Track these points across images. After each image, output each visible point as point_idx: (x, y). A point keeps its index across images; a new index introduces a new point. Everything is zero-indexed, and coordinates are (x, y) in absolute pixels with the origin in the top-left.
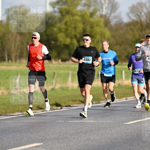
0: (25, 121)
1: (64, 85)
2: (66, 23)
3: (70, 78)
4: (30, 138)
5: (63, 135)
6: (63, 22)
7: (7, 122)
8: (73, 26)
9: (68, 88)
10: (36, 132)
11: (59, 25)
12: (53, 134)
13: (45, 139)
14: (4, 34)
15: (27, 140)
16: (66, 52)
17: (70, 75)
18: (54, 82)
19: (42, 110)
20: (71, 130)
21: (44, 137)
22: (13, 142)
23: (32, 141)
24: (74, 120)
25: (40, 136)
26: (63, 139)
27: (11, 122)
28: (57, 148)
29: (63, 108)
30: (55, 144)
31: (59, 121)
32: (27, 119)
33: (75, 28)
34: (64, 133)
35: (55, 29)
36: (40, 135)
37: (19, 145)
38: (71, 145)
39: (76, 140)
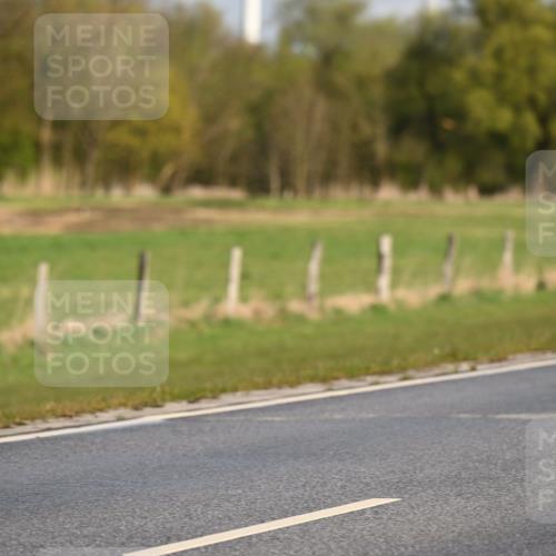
0: (338, 416)
1: (485, 283)
2: (498, 54)
3: (508, 257)
4: (354, 480)
5: (477, 468)
6: (489, 49)
7: (269, 419)
8: (523, 62)
9: (500, 292)
10: (376, 455)
11: (471, 59)
12: (440, 462)
13: (411, 481)
14: (269, 96)
15: (343, 487)
16: (498, 158)
17: (510, 246)
18: (449, 269)
19: (401, 376)
20: (505, 447)
21: (404, 473)
22: (291, 493)
23: (362, 491)
24: (517, 413)
25: (393, 471)
26: (475, 481)
27: (284, 419)
28: (453, 515)
29: (479, 367)
30: (446, 502)
31: (462, 416)
32: (343, 410)
33: (532, 71)
34: (480, 462)
35: (459, 76)
36: (390, 469)
37: (312, 505)
38: (504, 503)
39: (522, 486)
